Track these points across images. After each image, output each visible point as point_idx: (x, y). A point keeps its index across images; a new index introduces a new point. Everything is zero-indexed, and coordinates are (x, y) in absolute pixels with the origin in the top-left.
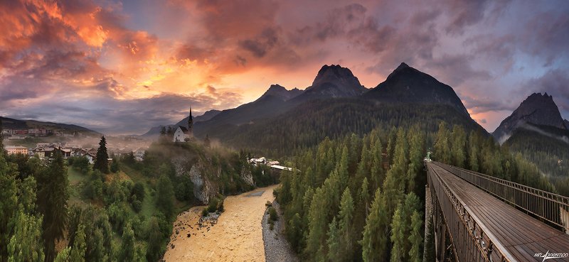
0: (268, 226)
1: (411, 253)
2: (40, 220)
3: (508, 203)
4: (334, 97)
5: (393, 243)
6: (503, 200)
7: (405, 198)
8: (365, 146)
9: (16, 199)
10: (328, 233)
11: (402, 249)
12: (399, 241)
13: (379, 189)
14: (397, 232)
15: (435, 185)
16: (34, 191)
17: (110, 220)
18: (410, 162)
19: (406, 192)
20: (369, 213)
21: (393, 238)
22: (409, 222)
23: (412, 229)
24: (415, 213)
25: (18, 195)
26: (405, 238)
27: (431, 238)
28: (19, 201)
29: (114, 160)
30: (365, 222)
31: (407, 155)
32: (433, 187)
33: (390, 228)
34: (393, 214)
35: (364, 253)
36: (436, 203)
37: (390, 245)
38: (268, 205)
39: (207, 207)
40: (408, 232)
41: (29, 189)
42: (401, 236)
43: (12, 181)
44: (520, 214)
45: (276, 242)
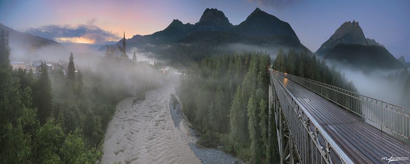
0: (172, 107)
1: (260, 124)
2: (36, 110)
3: (324, 98)
4: (213, 30)
5: (249, 117)
6: (320, 96)
7: (255, 92)
8: (231, 61)
9: (20, 101)
10: (209, 111)
11: (255, 121)
12: (253, 117)
13: (239, 86)
14: (251, 112)
15: (275, 85)
16: (31, 96)
17: (78, 107)
18: (259, 71)
19: (257, 88)
20: (233, 99)
21: (248, 114)
22: (258, 105)
23: (261, 110)
24: (262, 100)
25: (21, 99)
26: (256, 115)
27: (273, 116)
28: (22, 102)
29: (79, 72)
30: (231, 105)
31: (258, 67)
32: (273, 86)
33: (246, 109)
34: (248, 100)
35: (231, 122)
36: (275, 95)
37: (247, 118)
38: (172, 95)
39: (135, 98)
40: (257, 112)
41: (28, 95)
42: (254, 114)
43: (17, 91)
44: (331, 105)
45: (177, 115)
